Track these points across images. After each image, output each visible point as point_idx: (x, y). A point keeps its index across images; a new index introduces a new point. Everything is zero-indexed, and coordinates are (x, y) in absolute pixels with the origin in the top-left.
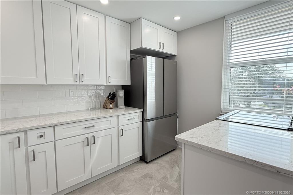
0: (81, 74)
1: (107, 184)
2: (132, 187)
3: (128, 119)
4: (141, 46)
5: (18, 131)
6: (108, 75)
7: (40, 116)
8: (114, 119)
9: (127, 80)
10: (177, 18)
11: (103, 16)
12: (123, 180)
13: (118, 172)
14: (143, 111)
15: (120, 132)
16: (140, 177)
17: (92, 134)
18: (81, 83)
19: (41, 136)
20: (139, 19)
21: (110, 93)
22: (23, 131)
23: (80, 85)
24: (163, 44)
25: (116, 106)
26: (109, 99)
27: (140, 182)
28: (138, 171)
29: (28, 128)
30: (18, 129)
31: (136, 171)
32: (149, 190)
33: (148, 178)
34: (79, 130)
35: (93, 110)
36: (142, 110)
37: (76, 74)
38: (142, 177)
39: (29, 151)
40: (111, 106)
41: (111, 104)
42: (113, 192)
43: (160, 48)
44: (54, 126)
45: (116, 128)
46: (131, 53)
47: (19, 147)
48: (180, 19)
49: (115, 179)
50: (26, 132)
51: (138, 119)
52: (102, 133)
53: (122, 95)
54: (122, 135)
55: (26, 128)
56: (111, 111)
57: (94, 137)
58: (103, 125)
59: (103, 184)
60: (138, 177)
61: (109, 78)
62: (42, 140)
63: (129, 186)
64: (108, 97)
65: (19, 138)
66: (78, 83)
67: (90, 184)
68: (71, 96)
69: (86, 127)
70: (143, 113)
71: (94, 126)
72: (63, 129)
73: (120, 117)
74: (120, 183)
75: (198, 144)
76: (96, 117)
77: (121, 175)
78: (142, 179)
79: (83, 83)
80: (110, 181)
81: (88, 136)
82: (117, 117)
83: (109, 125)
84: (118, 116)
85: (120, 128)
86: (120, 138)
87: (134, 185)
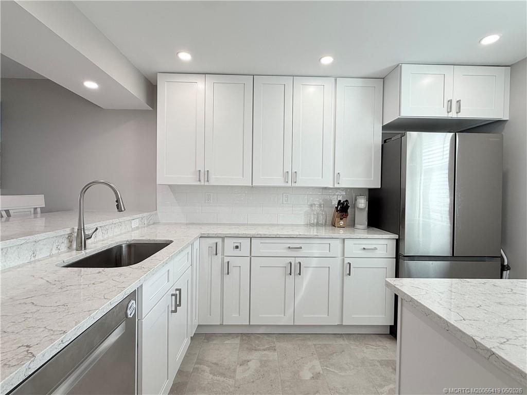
0: (294, 171)
1: (315, 345)
2: (352, 367)
3: (364, 249)
4: (398, 115)
5: (216, 236)
6: (336, 172)
7: (248, 224)
8: (337, 244)
9: (372, 179)
10: (490, 40)
11: (333, 79)
12: (343, 351)
13: (340, 337)
14: (398, 238)
15: (346, 266)
16: (376, 360)
17: (298, 260)
18: (294, 185)
19: (237, 247)
20: (397, 68)
21: (340, 201)
22: (220, 237)
23: (292, 188)
24: (459, 102)
25: (353, 225)
26: (337, 211)
27: (370, 368)
28: (376, 349)
29: (225, 234)
30: (217, 234)
31: (372, 348)
32: (381, 386)
33: (391, 368)
34: (279, 248)
35: (313, 226)
36: (396, 236)
37: (287, 172)
38: (378, 361)
39: (225, 262)
40: (342, 223)
41: (341, 219)
42: (319, 359)
43: (448, 112)
44: (251, 238)
45: (339, 260)
46: (382, 130)
47: (216, 254)
48: (500, 39)
49: (330, 344)
50: (223, 238)
51: (385, 252)
52: (314, 262)
53: (363, 205)
54: (349, 274)
55: (223, 234)
56: (341, 231)
57: (300, 263)
58: (315, 249)
59: (310, 343)
60: (371, 359)
61: (337, 175)
62: (237, 252)
63: (347, 364)
64: (337, 208)
65: (216, 243)
66: (289, 184)
67: (293, 335)
68: (285, 202)
69: (289, 247)
70: (398, 241)
71: (301, 248)
72: (261, 243)
73: (346, 241)
74: (336, 353)
75: (412, 298)
76: (306, 235)
77: (341, 342)
78: (378, 364)
79: (297, 185)
80: (321, 343)
81: (292, 260)
82: (342, 241)
83: (325, 252)
84: (344, 240)
85: (347, 260)
86: (345, 277)
87: (357, 366)
